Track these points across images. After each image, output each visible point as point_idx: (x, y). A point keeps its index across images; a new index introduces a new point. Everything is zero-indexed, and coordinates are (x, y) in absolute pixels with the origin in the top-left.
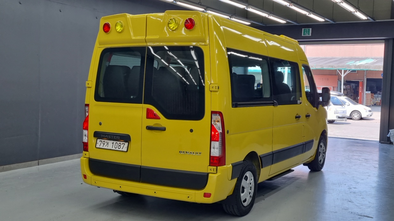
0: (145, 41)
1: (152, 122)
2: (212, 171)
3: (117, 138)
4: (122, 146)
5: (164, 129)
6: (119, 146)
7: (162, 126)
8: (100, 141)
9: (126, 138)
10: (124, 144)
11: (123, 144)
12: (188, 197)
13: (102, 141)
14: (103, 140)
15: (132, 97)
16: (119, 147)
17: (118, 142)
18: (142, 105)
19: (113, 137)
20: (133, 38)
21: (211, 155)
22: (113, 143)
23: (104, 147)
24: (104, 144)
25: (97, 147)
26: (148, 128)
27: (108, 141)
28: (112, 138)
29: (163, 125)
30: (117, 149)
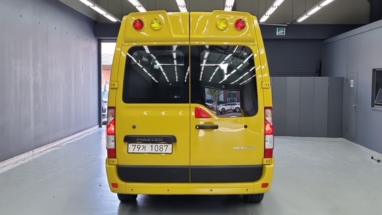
0: (189, 39)
1: (202, 122)
2: (268, 163)
3: (159, 140)
4: (164, 148)
5: (217, 127)
6: (161, 148)
7: (213, 124)
8: (133, 145)
9: (170, 140)
10: (167, 146)
11: (165, 146)
12: (247, 190)
13: (135, 145)
14: (137, 145)
15: (176, 97)
16: (161, 150)
17: (159, 145)
18: (189, 104)
19: (154, 140)
20: (175, 36)
21: (266, 148)
22: (152, 146)
23: (140, 151)
24: (139, 148)
25: (129, 152)
26: (198, 127)
27: (144, 145)
28: (152, 140)
29: (215, 123)
30: (159, 152)
